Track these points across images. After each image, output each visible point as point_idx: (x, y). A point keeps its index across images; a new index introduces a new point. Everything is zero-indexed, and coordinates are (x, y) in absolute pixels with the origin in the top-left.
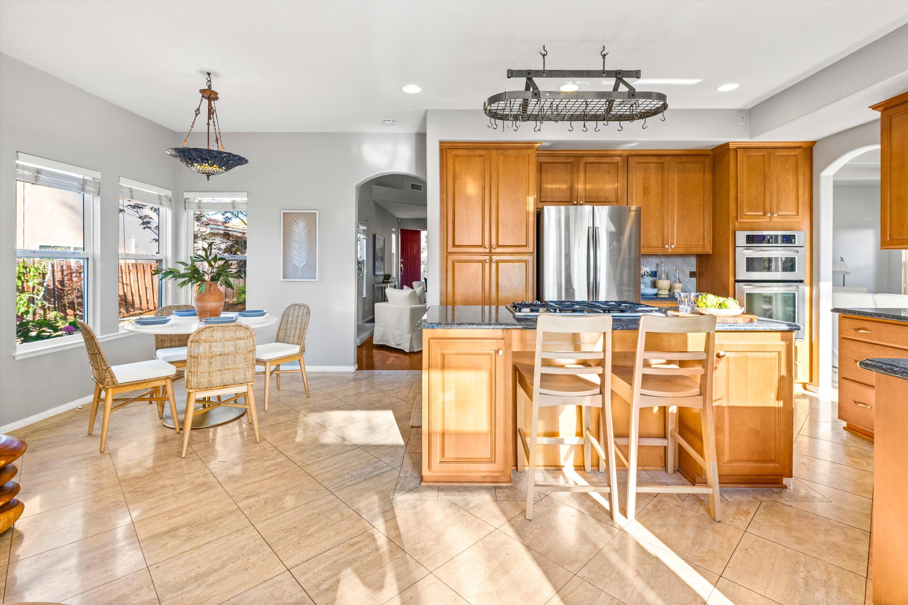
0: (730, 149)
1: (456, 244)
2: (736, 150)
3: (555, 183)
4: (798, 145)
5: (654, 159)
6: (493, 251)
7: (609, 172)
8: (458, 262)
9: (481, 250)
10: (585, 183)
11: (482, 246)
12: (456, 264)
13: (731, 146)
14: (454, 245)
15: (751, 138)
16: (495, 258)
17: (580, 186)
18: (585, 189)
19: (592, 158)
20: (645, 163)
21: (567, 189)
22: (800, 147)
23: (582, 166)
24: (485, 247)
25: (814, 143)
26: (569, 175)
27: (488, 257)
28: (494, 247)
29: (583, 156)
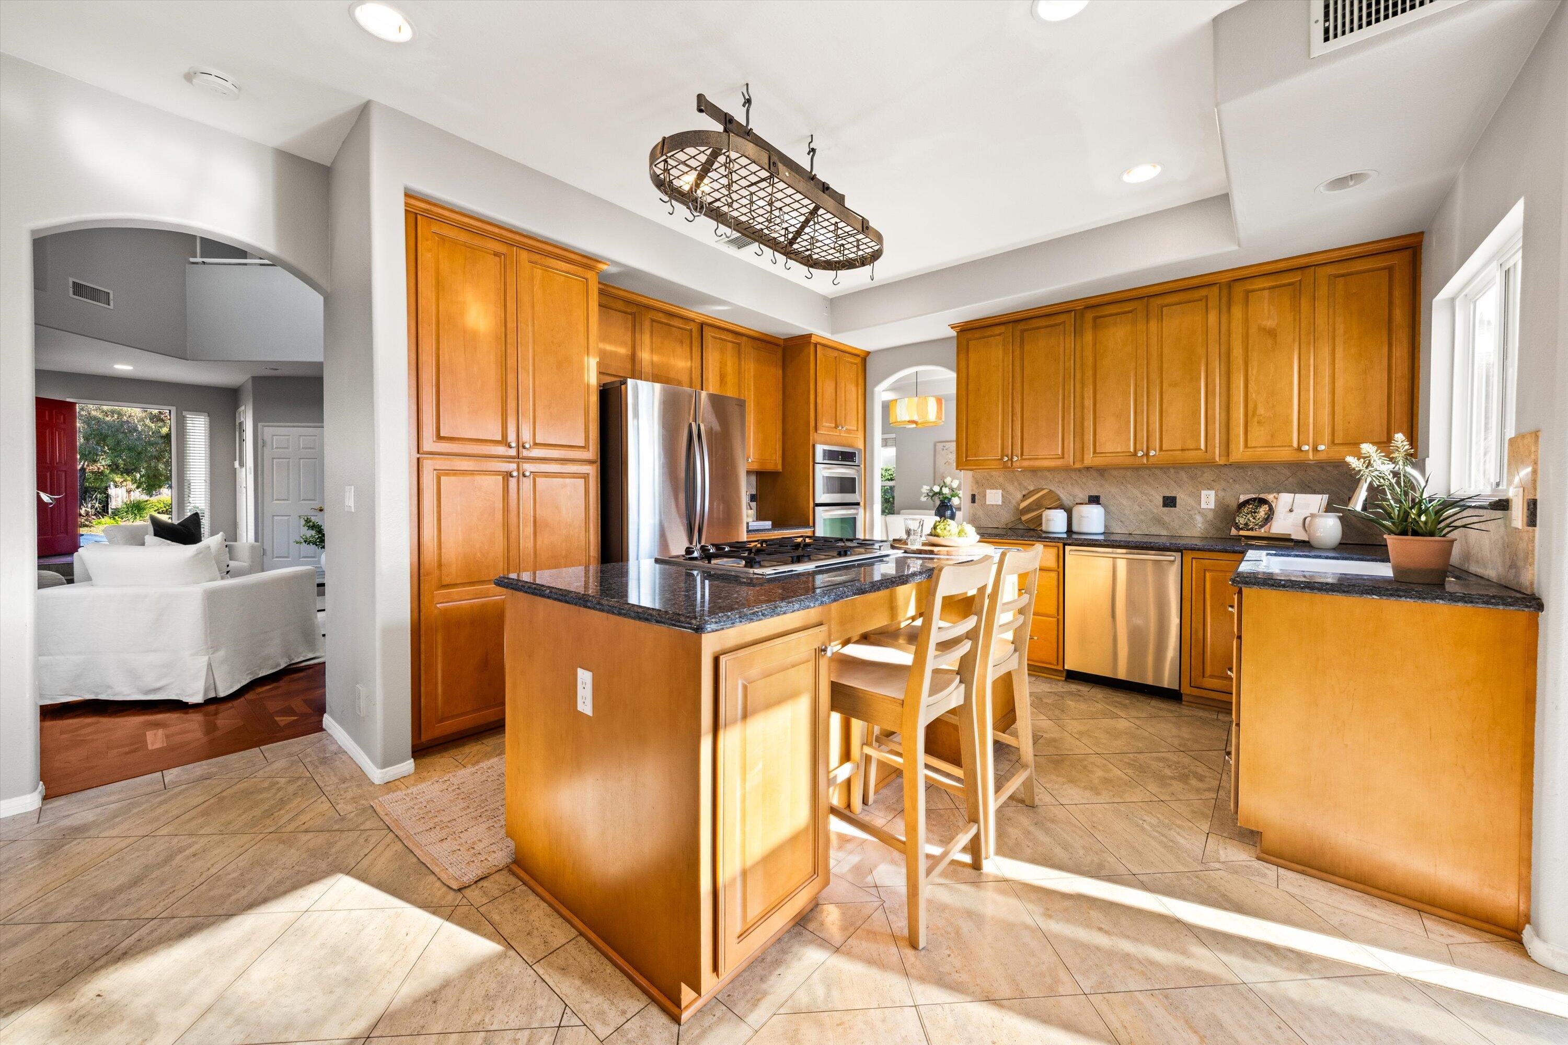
0: (810, 342)
1: (442, 435)
2: (816, 345)
3: (610, 343)
4: (856, 352)
5: (730, 337)
6: (525, 453)
7: (682, 342)
8: (447, 475)
9: (501, 450)
10: (652, 350)
11: (504, 442)
12: (442, 478)
13: (814, 340)
14: (440, 438)
15: (833, 333)
16: (528, 468)
17: (645, 356)
18: (652, 363)
19: (661, 315)
20: (722, 339)
21: (627, 355)
22: (858, 356)
23: (647, 324)
24: (510, 447)
25: (868, 353)
26: (629, 334)
27: (514, 466)
28: (527, 446)
29: (649, 308)
